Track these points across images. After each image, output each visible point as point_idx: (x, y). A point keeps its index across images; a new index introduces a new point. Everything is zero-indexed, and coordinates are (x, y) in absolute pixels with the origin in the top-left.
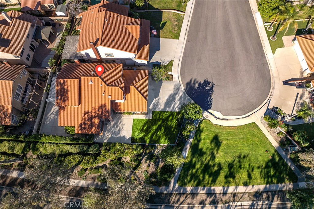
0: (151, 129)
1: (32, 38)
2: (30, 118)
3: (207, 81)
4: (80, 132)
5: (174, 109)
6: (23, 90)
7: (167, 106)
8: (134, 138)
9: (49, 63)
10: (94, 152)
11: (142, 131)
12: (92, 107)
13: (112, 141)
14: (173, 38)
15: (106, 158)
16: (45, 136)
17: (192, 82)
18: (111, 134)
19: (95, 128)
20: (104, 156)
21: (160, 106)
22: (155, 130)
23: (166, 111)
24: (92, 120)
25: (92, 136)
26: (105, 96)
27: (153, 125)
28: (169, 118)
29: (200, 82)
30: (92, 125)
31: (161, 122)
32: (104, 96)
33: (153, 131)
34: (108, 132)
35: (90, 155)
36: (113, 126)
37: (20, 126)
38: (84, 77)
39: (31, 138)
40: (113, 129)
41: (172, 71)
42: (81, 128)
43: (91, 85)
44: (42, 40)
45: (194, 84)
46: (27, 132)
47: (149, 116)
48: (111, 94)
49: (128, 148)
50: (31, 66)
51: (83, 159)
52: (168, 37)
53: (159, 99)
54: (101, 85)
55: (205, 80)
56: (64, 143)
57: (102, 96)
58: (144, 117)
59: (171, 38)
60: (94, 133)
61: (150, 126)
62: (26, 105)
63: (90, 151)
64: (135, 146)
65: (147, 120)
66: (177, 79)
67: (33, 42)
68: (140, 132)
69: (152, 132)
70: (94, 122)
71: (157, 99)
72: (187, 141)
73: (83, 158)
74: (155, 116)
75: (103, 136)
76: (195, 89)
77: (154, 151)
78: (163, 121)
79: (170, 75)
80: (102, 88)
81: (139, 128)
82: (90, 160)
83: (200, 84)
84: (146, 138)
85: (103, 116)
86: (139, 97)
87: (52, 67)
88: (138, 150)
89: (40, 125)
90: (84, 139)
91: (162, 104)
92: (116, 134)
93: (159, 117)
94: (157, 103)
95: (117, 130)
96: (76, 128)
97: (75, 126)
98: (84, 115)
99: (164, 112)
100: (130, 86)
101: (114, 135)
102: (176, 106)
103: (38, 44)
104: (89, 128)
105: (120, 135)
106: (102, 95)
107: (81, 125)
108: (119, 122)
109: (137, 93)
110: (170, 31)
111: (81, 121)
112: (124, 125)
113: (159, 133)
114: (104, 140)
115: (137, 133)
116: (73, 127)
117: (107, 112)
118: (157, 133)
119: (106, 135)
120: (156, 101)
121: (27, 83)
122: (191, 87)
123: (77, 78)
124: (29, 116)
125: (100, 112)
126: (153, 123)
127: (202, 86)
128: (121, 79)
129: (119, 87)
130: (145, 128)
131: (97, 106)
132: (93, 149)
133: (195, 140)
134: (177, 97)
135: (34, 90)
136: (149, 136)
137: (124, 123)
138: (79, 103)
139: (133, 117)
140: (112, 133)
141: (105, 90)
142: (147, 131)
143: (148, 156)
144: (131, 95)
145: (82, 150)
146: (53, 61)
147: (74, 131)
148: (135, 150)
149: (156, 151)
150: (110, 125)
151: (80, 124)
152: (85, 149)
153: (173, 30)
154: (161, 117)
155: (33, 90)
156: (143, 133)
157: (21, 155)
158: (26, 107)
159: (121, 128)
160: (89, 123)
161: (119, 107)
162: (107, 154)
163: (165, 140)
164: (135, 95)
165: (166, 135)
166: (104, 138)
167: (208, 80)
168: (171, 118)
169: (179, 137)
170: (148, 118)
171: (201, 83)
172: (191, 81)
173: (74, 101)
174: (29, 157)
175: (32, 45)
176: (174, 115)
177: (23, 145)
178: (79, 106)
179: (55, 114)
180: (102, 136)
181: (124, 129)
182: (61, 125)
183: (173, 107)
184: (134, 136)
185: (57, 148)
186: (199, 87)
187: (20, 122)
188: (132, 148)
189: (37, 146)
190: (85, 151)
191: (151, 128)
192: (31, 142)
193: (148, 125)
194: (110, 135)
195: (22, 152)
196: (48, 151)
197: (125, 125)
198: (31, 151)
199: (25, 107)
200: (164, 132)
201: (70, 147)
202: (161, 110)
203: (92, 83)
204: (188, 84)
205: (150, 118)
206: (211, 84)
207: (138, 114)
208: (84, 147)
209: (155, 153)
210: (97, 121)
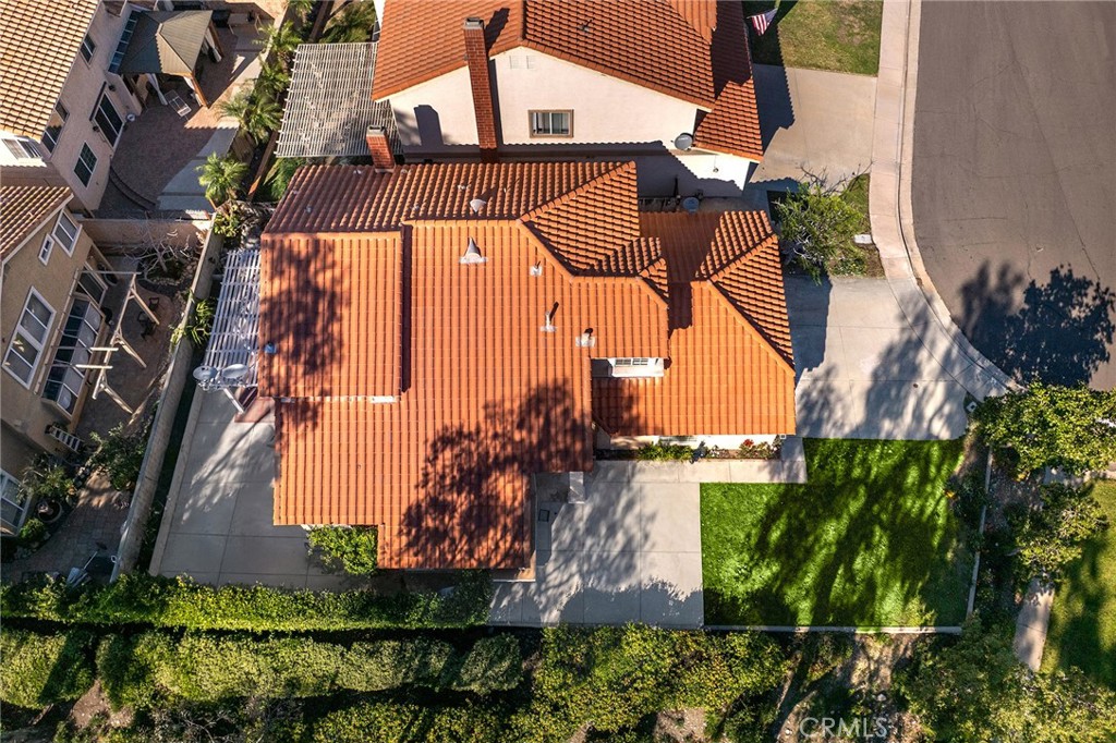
0: (811, 538)
1: (106, 67)
2: (94, 493)
3: (1069, 277)
4: (410, 560)
5: (925, 425)
6: (53, 330)
7: (882, 411)
8: (718, 595)
9: (203, 181)
10: (494, 685)
11: (761, 550)
12: (481, 403)
13: (590, 616)
14: (851, 71)
15: (566, 717)
16: (194, 590)
17: (993, 281)
18: (582, 576)
19: (503, 536)
20: (556, 708)
21: (844, 407)
22: (834, 548)
23: (883, 436)
24: (479, 486)
25: (483, 581)
26: (559, 337)
27: (817, 519)
28: (905, 476)
29: (1033, 283)
30: (482, 517)
31: (862, 500)
32: (550, 338)
33: (824, 551)
34: (561, 560)
35: (465, 706)
36: (591, 529)
37: (36, 536)
38: (430, 225)
39: (103, 603)
40: (589, 542)
41: (872, 226)
42: (417, 538)
43: (472, 269)
44: (160, 76)
45: (1005, 289)
46: (75, 571)
47: (790, 468)
48: (593, 326)
49: (698, 656)
50: (104, 211)
51: (424, 731)
52: (821, 62)
53: (828, 373)
54: (533, 270)
55: (1055, 273)
56: (307, 634)
57: (541, 338)
58: (760, 469)
59: (839, 70)
60: (493, 564)
61: (802, 524)
62: (70, 416)
63: (466, 678)
64: (739, 643)
65: (782, 488)
66: (905, 266)
67: (112, 88)
68: (746, 557)
69: (821, 556)
70: (498, 498)
71: (819, 370)
72: (1022, 603)
73: (427, 725)
74: (821, 467)
75: (533, 587)
76: (1012, 320)
77: (849, 669)
78: (876, 492)
79: (862, 247)
80: (541, 287)
81: (742, 536)
82: (470, 731)
83: (1032, 293)
84: (791, 594)
85: (550, 457)
86: (747, 345)
87: (220, 210)
88: (762, 665)
89: (152, 524)
90: (434, 605)
91: (848, 399)
92: (614, 575)
93: (848, 471)
94: (821, 392)
95: (616, 550)
96: (385, 535)
97: (378, 522)
98: (435, 452)
99: (871, 444)
100: (692, 284)
101: (599, 579)
102: (929, 411)
103: (138, 108)
104: (464, 531)
105: (633, 581)
106: (542, 329)
107: (413, 518)
108: (623, 502)
109: (731, 326)
110: (827, 37)
111: (413, 491)
112: (652, 518)
113: (864, 564)
114: (545, 609)
115: (732, 565)
116: (362, 529)
117: (577, 430)
118: (852, 561)
119: (554, 578)
120: (816, 380)
121: (77, 293)
122: (990, 304)
123: (388, 229)
124: (89, 482)
125: (530, 431)
126: (815, 508)
127: (1048, 304)
128: (639, 241)
129: (645, 279)
130: (775, 535)
131: (512, 396)
132: (484, 664)
133: (1068, 600)
134: (929, 363)
135: (119, 327)
136: (809, 580)
137: (648, 511)
138: (405, 384)
139: (694, 472)
140: (585, 568)
141: (558, 300)
142: (790, 556)
143: (815, 699)
144: (698, 336)
145: (418, 671)
146: (230, 169)
147: (373, 552)
148: (748, 664)
149: (858, 673)
150: (571, 520)
151: (409, 508)
152: (437, 663)
153: (843, 32)
154: (857, 472)
155: (113, 328)
156: (768, 566)
157: (37, 712)
158: (71, 428)
159: (638, 536)
160: (462, 501)
161: (629, 408)
162: (577, 698)
163: (906, 600)
164: (722, 337)
165: (908, 575)
166: (544, 599)
167: (1070, 271)
168: (913, 475)
169: (981, 585)
170: (783, 478)
171: (1038, 285)
172: (983, 274)
173: (371, 365)
174: (86, 724)
175: (106, 104)
176: (928, 461)
177: (54, 647)
178: (403, 402)
179: (238, 462)
180: (526, 585)
181: (653, 545)
182: (291, 517)
183: (918, 416)
184: (720, 581)
185: (262, 664)
186: (1034, 310)
187: (33, 513)
188: (725, 656)
189: (138, 651)
190: (436, 681)
191: (807, 535)
192: (100, 632)
193: (789, 517)
194: (576, 580)
195: (47, 694)
196: (207, 685)
197: (659, 518)
198: (98, 683)
199: (66, 430)
200: (891, 557)
201: (342, 655)
202: (853, 432)
203: (481, 260)
204: (973, 292)
205: (797, 476)
206: (1091, 291)
207: (725, 455)
208: (426, 653)
209: (855, 680)
210: (514, 491)
